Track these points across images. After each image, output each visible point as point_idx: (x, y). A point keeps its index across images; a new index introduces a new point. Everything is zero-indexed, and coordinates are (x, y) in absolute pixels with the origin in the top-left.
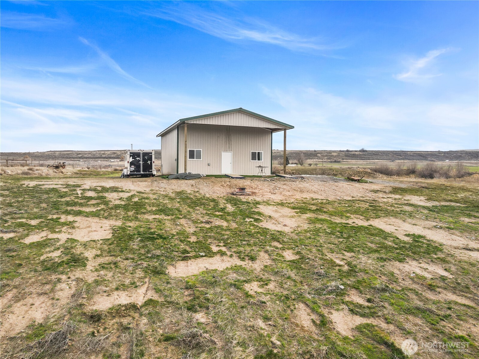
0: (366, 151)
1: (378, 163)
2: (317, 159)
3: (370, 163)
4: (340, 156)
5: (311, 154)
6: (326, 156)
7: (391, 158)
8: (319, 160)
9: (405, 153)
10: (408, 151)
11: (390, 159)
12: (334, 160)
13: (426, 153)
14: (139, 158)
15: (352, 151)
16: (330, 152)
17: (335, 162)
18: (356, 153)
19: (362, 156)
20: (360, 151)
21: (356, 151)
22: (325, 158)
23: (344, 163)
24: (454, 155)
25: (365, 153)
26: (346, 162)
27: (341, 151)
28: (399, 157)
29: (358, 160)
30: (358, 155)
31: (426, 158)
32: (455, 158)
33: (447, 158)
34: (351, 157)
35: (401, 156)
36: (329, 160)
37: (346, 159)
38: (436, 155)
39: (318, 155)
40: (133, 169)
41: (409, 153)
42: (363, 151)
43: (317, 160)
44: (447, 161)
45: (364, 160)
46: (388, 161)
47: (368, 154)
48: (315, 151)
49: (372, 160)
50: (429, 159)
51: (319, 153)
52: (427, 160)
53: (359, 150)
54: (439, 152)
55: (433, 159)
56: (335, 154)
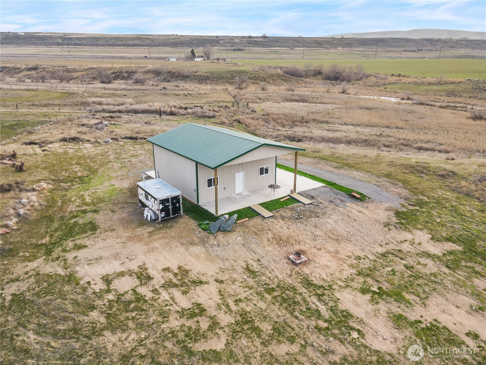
0: (267, 37)
1: (280, 51)
2: (220, 46)
3: (272, 51)
4: (242, 43)
5: (213, 40)
6: (229, 43)
7: (291, 45)
8: (223, 48)
9: (304, 40)
10: (306, 38)
11: (290, 47)
12: (237, 48)
13: (322, 40)
14: (168, 204)
15: (254, 37)
16: (233, 38)
17: (238, 50)
18: (258, 39)
19: (264, 43)
20: (262, 37)
21: (258, 37)
22: (228, 45)
23: (247, 50)
24: (346, 42)
25: (266, 40)
26: (249, 50)
27: (243, 37)
28: (298, 44)
29: (260, 47)
30: (259, 42)
31: (322, 45)
32: (346, 45)
33: (340, 45)
34: (253, 44)
35: (299, 43)
36: (232, 48)
37: (249, 47)
38: (330, 42)
39: (220, 42)
40: (164, 215)
41: (306, 39)
42: (264, 37)
43: (220, 48)
44: (340, 48)
45: (266, 47)
46: (288, 49)
47: (269, 40)
48: (217, 37)
49: (273, 47)
50: (324, 46)
51: (222, 40)
52: (322, 47)
53: (260, 36)
54: (333, 39)
55: (328, 46)
56: (237, 41)
